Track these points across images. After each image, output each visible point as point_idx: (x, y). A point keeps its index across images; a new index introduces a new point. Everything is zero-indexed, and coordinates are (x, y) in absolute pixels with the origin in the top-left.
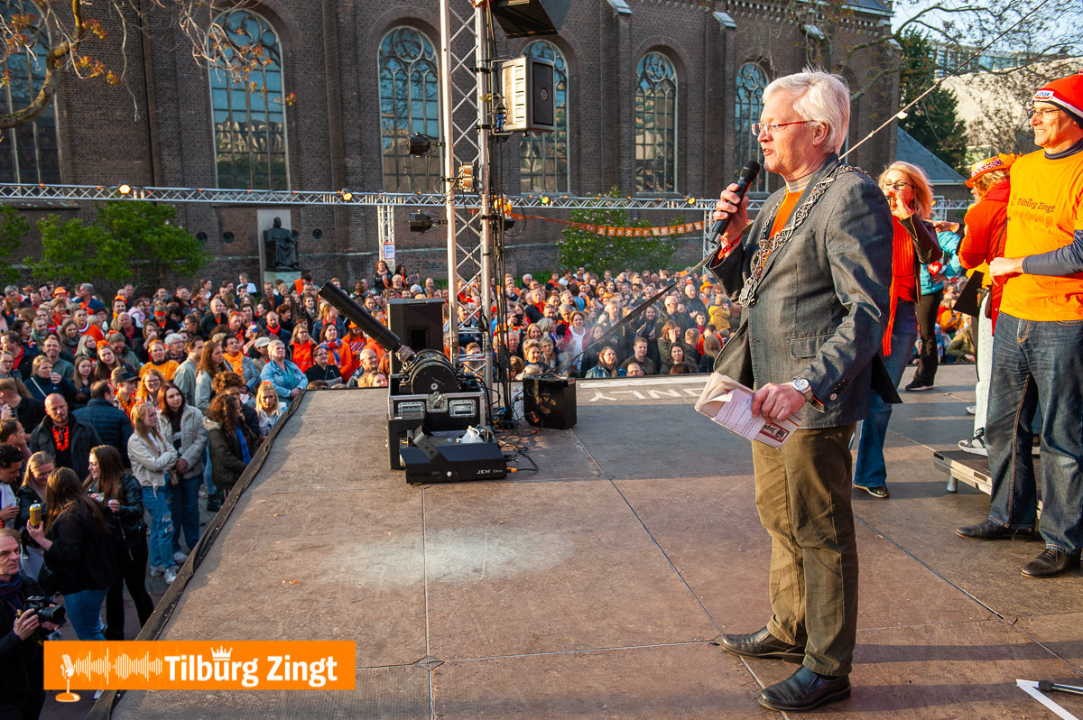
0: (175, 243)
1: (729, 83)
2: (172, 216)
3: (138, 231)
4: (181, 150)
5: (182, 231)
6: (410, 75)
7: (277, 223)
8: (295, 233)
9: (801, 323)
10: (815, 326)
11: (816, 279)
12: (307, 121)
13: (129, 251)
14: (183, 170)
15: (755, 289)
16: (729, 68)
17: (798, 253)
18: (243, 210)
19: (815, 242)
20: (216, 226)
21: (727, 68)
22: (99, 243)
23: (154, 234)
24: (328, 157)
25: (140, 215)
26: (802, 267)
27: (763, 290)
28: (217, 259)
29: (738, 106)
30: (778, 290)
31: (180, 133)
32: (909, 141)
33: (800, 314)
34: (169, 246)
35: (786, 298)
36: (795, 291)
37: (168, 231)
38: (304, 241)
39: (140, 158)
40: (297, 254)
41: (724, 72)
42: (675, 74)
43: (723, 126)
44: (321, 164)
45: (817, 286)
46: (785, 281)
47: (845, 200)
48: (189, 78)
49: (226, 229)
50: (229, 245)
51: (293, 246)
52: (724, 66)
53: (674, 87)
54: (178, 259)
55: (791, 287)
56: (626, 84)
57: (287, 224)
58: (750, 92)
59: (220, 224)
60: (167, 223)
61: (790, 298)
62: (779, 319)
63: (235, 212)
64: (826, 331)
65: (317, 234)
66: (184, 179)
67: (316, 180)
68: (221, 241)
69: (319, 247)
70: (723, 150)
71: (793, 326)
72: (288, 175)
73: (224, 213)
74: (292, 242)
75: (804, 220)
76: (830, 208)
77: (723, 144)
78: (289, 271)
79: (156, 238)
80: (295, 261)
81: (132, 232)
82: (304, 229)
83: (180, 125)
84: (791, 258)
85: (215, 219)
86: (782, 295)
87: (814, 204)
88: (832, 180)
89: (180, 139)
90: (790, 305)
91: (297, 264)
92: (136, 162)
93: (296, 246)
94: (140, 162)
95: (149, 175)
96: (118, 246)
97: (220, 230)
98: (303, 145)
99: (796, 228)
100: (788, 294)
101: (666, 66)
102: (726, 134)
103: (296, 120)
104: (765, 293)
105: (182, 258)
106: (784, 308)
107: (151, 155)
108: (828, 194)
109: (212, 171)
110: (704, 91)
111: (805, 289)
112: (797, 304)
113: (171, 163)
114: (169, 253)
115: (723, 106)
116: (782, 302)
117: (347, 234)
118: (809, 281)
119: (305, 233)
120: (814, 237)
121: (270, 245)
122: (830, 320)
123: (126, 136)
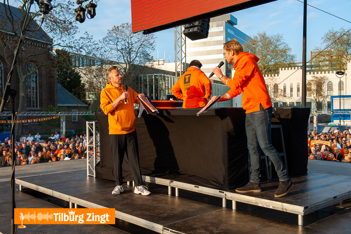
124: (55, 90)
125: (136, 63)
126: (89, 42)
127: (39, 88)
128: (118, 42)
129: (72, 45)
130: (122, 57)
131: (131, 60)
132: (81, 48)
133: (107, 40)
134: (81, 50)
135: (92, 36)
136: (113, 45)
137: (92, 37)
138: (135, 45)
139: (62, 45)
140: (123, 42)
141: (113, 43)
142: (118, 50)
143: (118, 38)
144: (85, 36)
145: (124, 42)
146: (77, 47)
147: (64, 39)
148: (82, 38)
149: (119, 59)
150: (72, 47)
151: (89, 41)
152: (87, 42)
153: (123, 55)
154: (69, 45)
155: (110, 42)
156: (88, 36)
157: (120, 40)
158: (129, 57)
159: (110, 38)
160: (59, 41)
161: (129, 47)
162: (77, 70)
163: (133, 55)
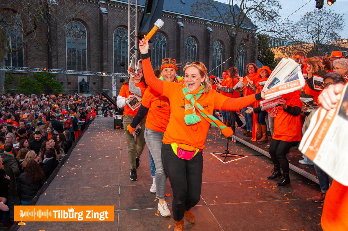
0: (55, 84)
1: (211, 47)
2: (54, 77)
3: (45, 81)
4: (57, 59)
5: (57, 81)
6: (122, 41)
7: (83, 80)
8: (88, 83)
12: (93, 52)
13: (42, 86)
14: (58, 64)
16: (211, 43)
18: (74, 76)
20: (66, 80)
21: (210, 43)
22: (34, 83)
23: (49, 81)
24: (98, 62)
25: (45, 76)
28: (66, 89)
29: (213, 53)
31: (57, 54)
32: (261, 65)
34: (53, 85)
37: (53, 81)
38: (91, 85)
39: (46, 60)
40: (89, 89)
41: (209, 43)
42: (196, 44)
43: (209, 58)
44: (96, 64)
48: (60, 39)
49: (69, 81)
50: (69, 85)
51: (88, 87)
52: (209, 42)
53: (196, 47)
54: (55, 89)
56: (182, 46)
57: (86, 80)
58: (217, 49)
59: (67, 79)
60: (53, 79)
63: (71, 76)
65: (94, 83)
66: (58, 67)
67: (95, 69)
68: (67, 84)
69: (95, 87)
70: (209, 65)
72: (87, 67)
73: (68, 76)
74: (87, 85)
77: (209, 63)
78: (86, 93)
79: (50, 82)
80: (88, 90)
81: (43, 81)
82: (91, 82)
83: (57, 52)
85: (66, 78)
89: (57, 56)
91: (89, 91)
92: (44, 61)
93: (88, 86)
94: (46, 62)
95: (48, 65)
96: (39, 84)
97: (67, 81)
98: (91, 59)
101: (194, 41)
102: (210, 61)
103: (90, 52)
105: (57, 88)
107: (49, 60)
109: (66, 65)
110: (204, 49)
113: (54, 62)
114: (53, 87)
115: (209, 53)
117: (103, 84)
119: (91, 83)
121: (81, 86)
123: (42, 54)
125: (323, 42)
126: (288, 27)
128: (308, 25)
129: (275, 30)
130: (312, 38)
131: (319, 40)
132: (281, 32)
133: (299, 24)
134: (281, 33)
135: (292, 21)
136: (304, 28)
137: (292, 23)
138: (325, 27)
139: (266, 30)
140: (313, 25)
141: (304, 27)
142: (308, 32)
143: (309, 22)
144: (286, 22)
145: (315, 25)
146: (279, 32)
147: (268, 26)
148: (283, 24)
149: (309, 40)
150: (275, 31)
151: (289, 25)
152: (287, 27)
153: (312, 36)
154: (272, 29)
155: (302, 26)
156: (289, 22)
157: (310, 24)
158: (318, 37)
159: (302, 23)
160: (265, 28)
161: (318, 29)
162: (272, 50)
163: (322, 36)
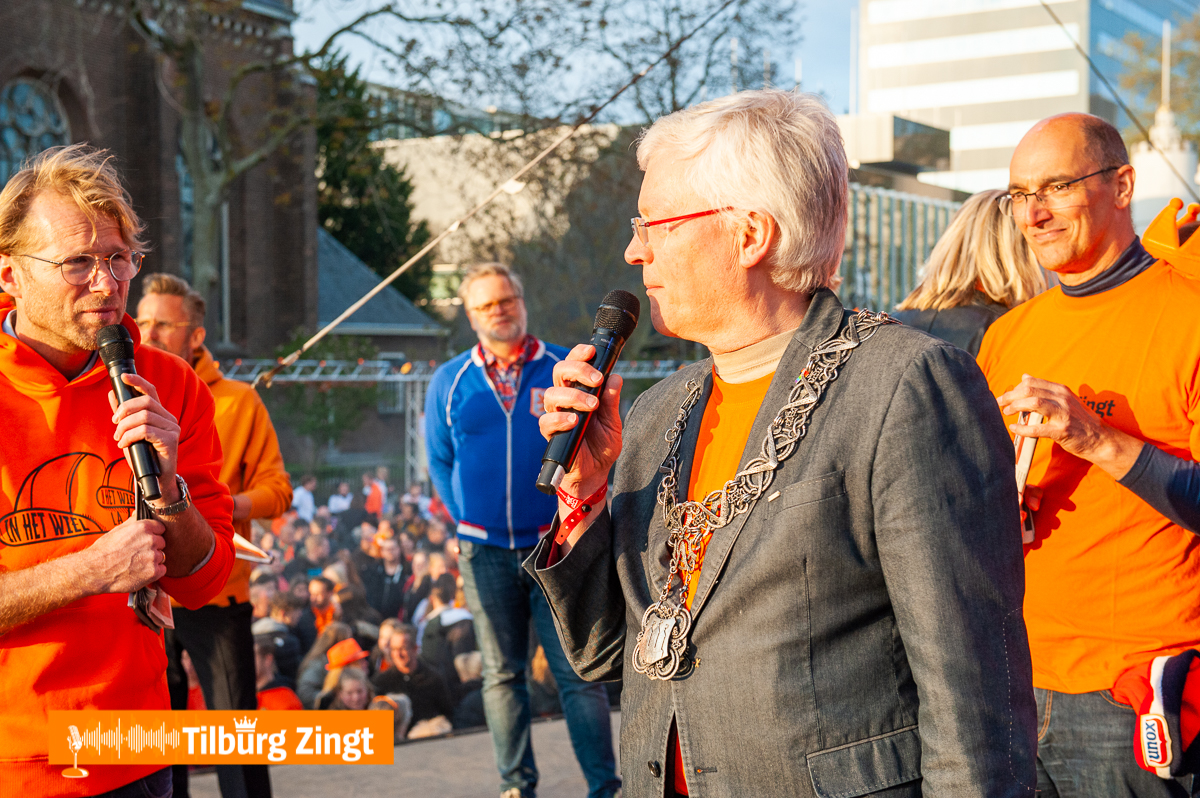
9: (829, 706)
10: (863, 713)
11: (855, 590)
15: (685, 627)
17: (807, 527)
19: (845, 495)
26: (822, 561)
27: (711, 631)
30: (758, 627)
32: (337, 251)
33: (823, 684)
35: (783, 647)
36: (805, 626)
45: (858, 606)
46: (776, 602)
47: (914, 392)
55: (792, 615)
61: (794, 645)
62: (771, 704)
64: (892, 721)
71: (811, 717)
75: (798, 442)
76: (875, 413)
84: (791, 539)
86: (770, 640)
87: (820, 401)
88: (851, 344)
90: (795, 662)
99: (781, 465)
100: (787, 635)
104: (714, 639)
106: (781, 672)
108: (854, 378)
111: (829, 617)
112: (811, 658)
116: (773, 659)
118: (837, 596)
120: (842, 482)
122: (895, 692)
124: (308, 252)
127: (231, 246)
